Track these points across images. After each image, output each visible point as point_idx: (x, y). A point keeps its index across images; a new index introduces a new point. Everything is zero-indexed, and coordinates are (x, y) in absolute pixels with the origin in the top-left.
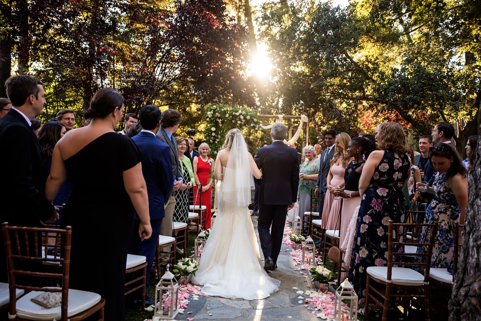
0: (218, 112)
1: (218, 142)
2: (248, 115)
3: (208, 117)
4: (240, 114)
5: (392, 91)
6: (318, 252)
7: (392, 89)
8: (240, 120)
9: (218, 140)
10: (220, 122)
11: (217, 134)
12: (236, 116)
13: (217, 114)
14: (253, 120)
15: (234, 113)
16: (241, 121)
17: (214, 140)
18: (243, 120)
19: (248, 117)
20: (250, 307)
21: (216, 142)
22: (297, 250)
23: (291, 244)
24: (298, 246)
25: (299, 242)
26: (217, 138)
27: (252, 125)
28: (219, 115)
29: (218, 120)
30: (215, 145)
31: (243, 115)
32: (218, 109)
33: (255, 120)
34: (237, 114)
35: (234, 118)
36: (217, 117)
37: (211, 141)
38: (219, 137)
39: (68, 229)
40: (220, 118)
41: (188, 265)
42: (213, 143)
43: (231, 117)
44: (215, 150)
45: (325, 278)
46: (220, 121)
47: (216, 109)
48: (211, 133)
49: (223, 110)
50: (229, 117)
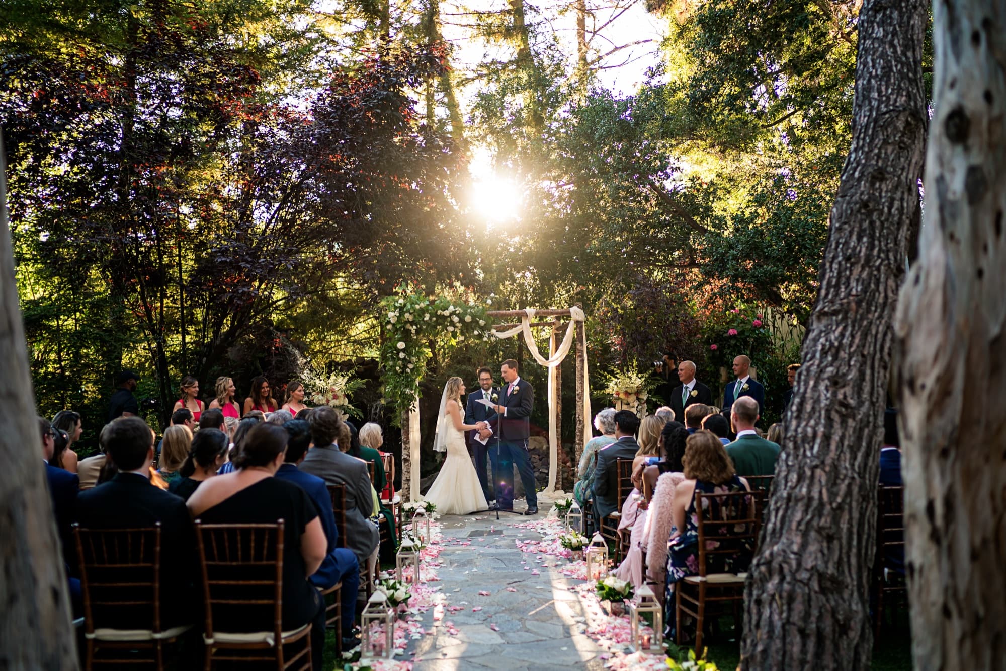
0: (408, 311)
1: (412, 370)
2: (466, 314)
3: (389, 322)
4: (451, 314)
5: (733, 259)
6: (613, 564)
7: (734, 255)
8: (452, 324)
9: (411, 366)
10: (413, 331)
11: (410, 354)
12: (444, 317)
13: (407, 315)
14: (478, 322)
15: (439, 312)
16: (455, 327)
17: (405, 367)
18: (458, 324)
19: (468, 319)
20: (503, 641)
21: (408, 370)
22: (575, 563)
23: (565, 553)
24: (576, 557)
25: (578, 548)
26: (410, 362)
27: (476, 333)
28: (411, 318)
29: (408, 326)
30: (407, 377)
31: (457, 315)
32: (409, 306)
33: (482, 322)
34: (447, 313)
35: (440, 321)
36: (408, 322)
37: (398, 368)
38: (414, 359)
39: (280, 523)
40: (412, 323)
41: (397, 590)
42: (402, 372)
43: (434, 319)
44: (406, 387)
45: (618, 593)
46: (413, 329)
47: (405, 305)
48: (398, 354)
49: (417, 307)
50: (430, 319)
